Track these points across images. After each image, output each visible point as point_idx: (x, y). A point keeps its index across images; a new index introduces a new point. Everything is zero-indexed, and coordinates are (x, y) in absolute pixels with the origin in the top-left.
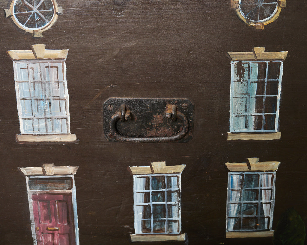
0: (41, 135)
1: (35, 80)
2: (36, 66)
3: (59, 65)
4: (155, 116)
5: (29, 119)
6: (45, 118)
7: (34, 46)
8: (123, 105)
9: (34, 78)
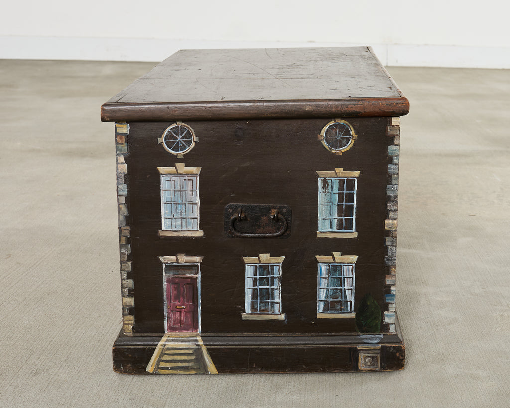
0: (177, 231)
1: (176, 189)
2: (177, 179)
3: (194, 179)
4: (262, 218)
5: (169, 218)
6: (181, 218)
7: (177, 165)
8: (239, 209)
9: (175, 188)
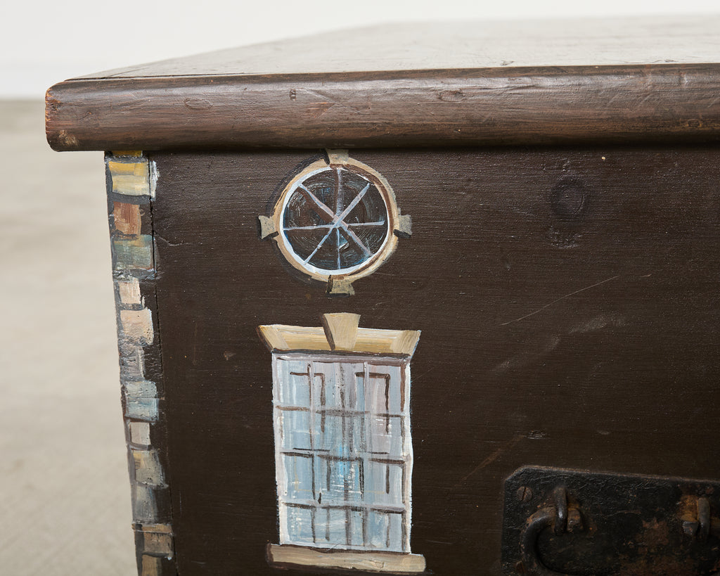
0: (332, 551)
1: (327, 407)
2: (332, 370)
3: (394, 372)
4: (647, 525)
5: (303, 506)
6: (346, 508)
7: (331, 318)
8: (559, 490)
9: (323, 402)
